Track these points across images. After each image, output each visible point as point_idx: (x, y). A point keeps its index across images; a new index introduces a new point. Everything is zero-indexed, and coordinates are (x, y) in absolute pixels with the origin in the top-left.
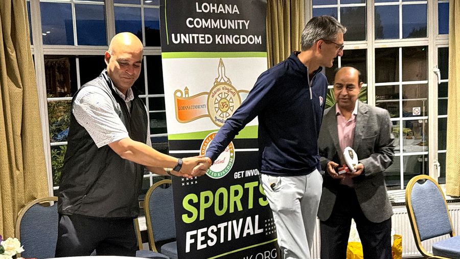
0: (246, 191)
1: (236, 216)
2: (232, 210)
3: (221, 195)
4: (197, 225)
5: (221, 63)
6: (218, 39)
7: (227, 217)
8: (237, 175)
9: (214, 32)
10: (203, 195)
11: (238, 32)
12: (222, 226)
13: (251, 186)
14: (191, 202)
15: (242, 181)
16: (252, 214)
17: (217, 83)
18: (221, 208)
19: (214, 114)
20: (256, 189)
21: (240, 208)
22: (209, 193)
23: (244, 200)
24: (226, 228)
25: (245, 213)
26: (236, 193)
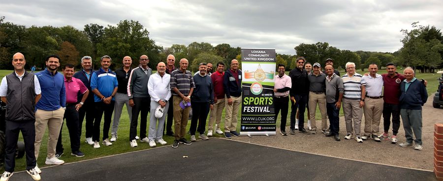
0: (265, 100)
1: (261, 106)
2: (260, 104)
3: (257, 99)
4: (248, 105)
5: (259, 65)
6: (258, 59)
7: (258, 105)
8: (263, 95)
9: (257, 57)
10: (251, 98)
11: (265, 57)
12: (256, 107)
13: (267, 98)
14: (246, 99)
15: (264, 97)
16: (266, 106)
17: (258, 70)
18: (256, 102)
19: (256, 78)
20: (268, 99)
21: (263, 104)
22: (253, 98)
23: (264, 102)
24: (257, 109)
25: (264, 106)
26: (262, 100)
